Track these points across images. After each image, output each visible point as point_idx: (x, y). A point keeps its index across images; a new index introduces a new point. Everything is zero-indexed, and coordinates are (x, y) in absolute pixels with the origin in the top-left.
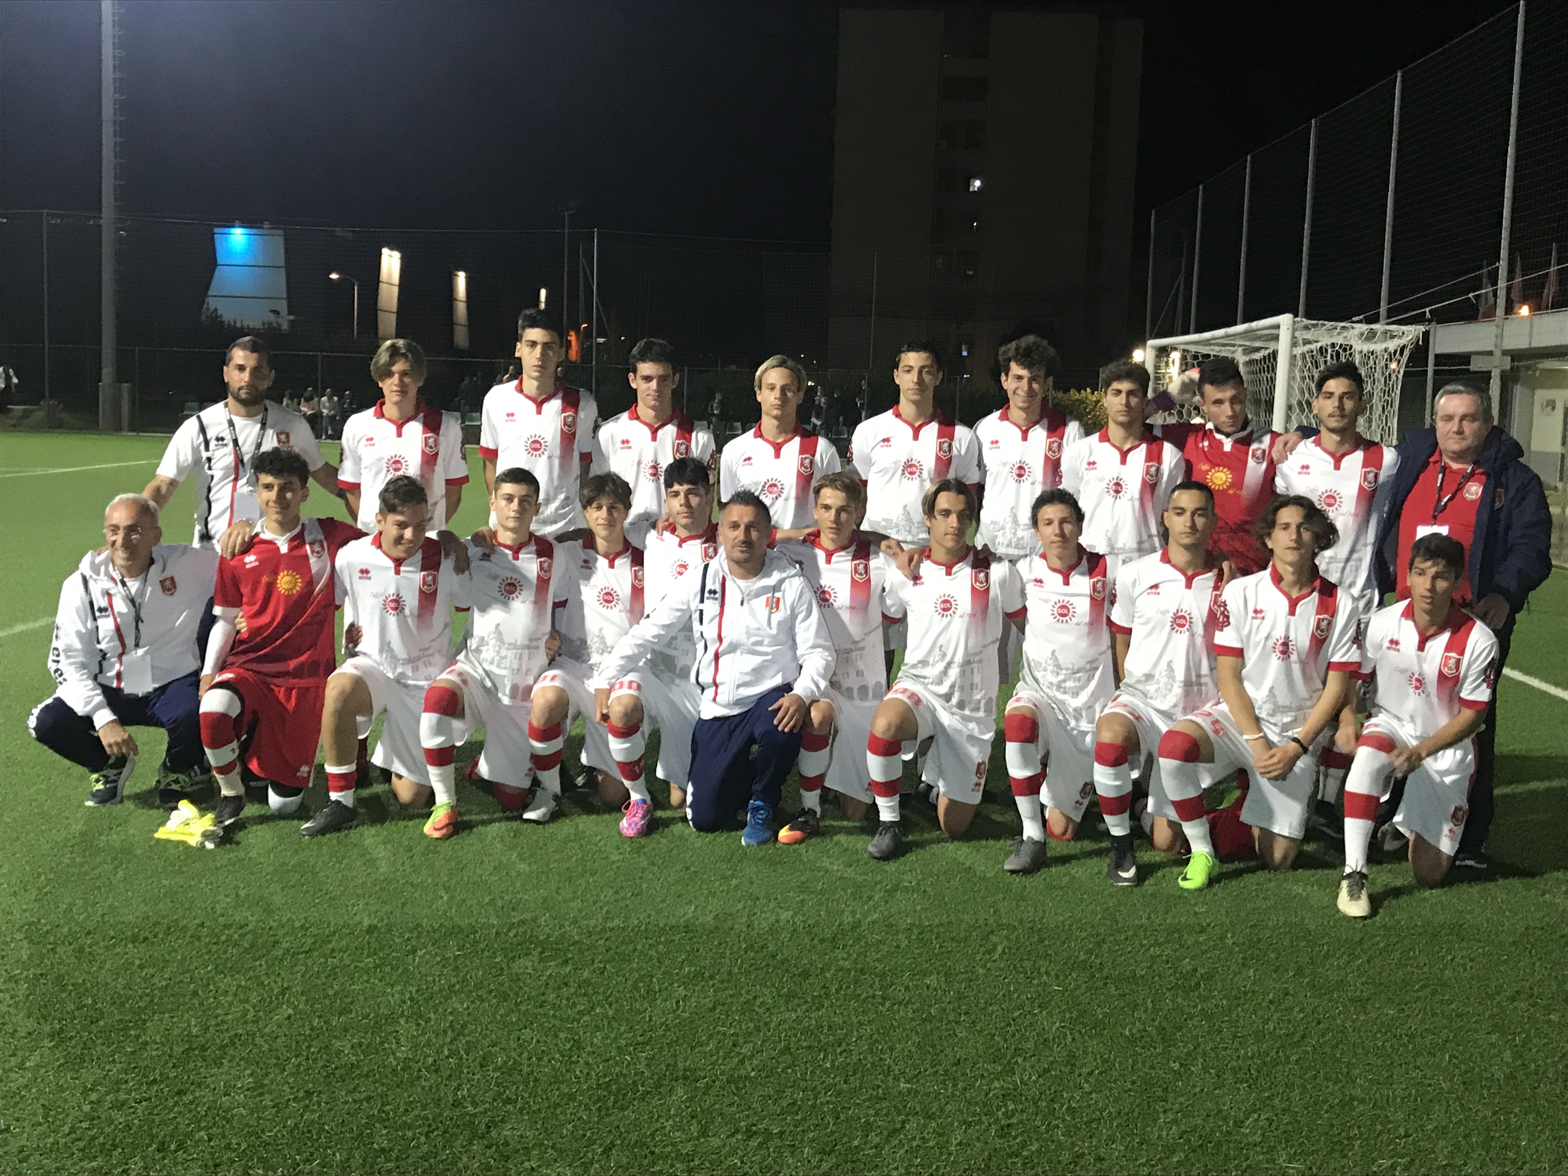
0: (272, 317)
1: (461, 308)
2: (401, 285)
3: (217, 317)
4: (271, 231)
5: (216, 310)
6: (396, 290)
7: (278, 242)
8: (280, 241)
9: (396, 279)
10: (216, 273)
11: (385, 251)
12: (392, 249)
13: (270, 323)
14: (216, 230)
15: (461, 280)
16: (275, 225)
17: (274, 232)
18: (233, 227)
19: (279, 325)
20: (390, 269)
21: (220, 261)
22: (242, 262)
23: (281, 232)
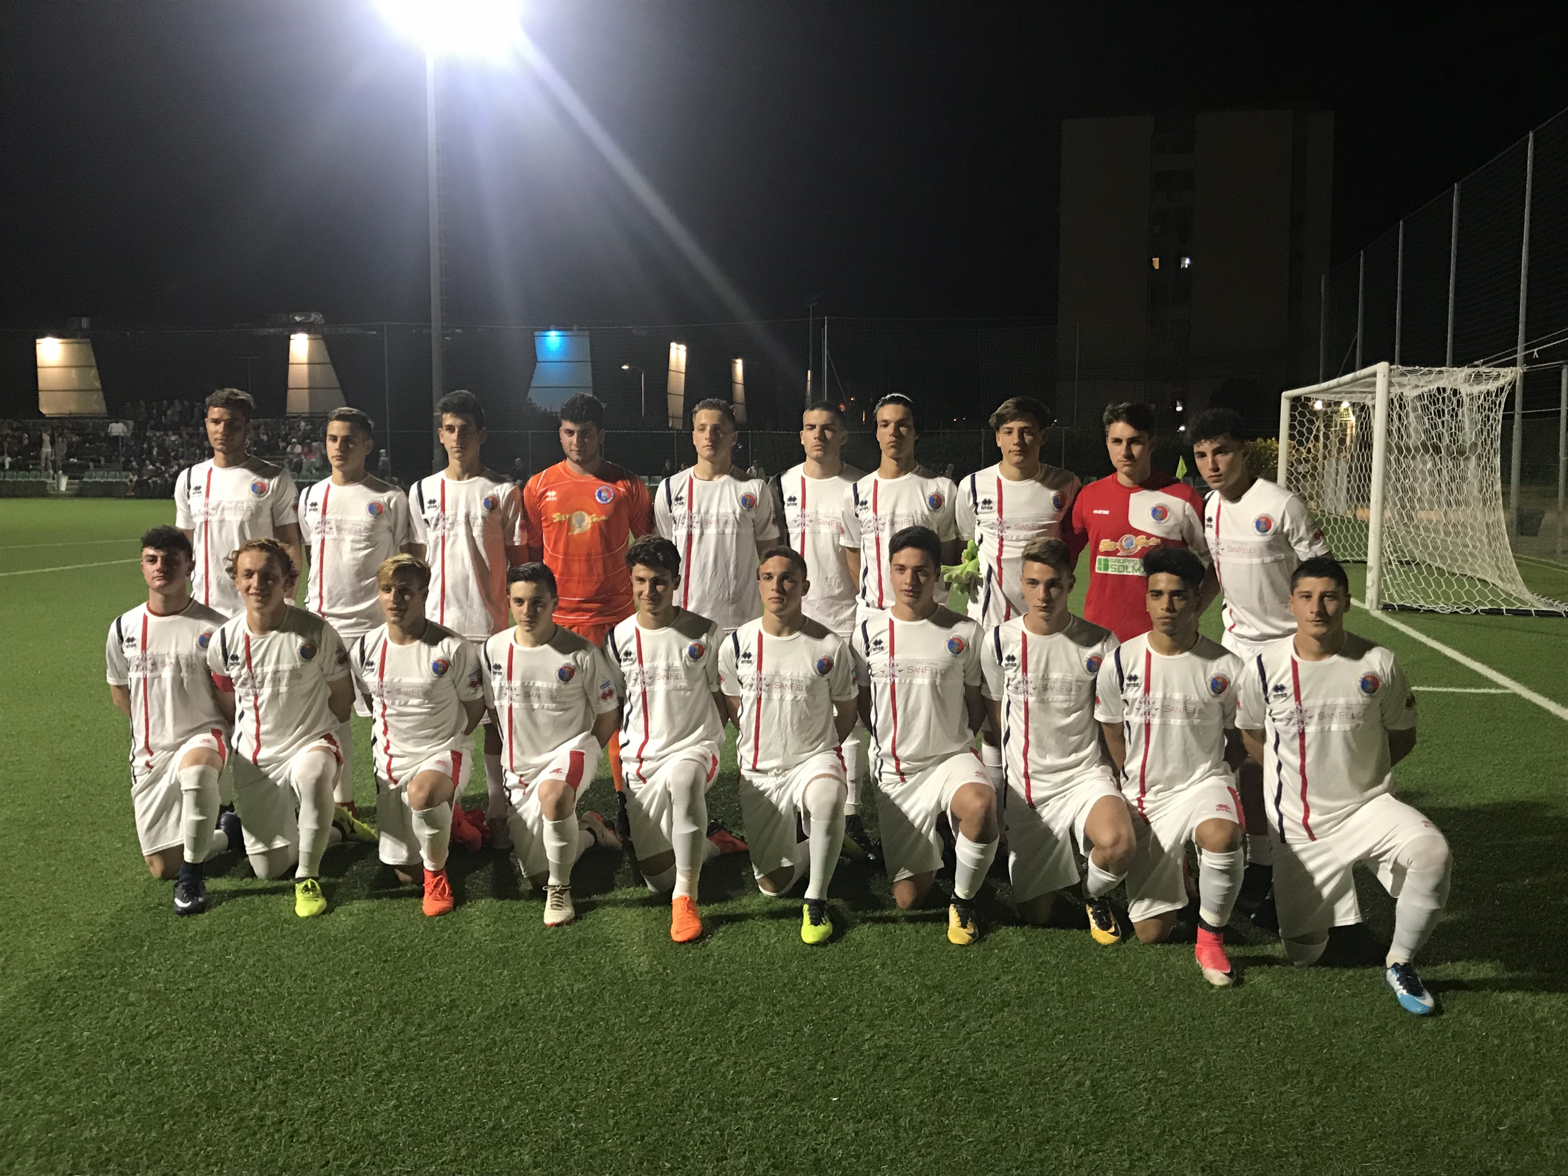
1: (739, 389)
2: (686, 374)
4: (577, 333)
6: (683, 376)
7: (585, 341)
8: (587, 341)
9: (683, 367)
10: (537, 368)
11: (673, 345)
12: (679, 342)
14: (536, 333)
15: (739, 366)
16: (582, 327)
17: (581, 333)
18: (549, 330)
20: (678, 358)
21: (539, 359)
22: (555, 359)
23: (587, 333)
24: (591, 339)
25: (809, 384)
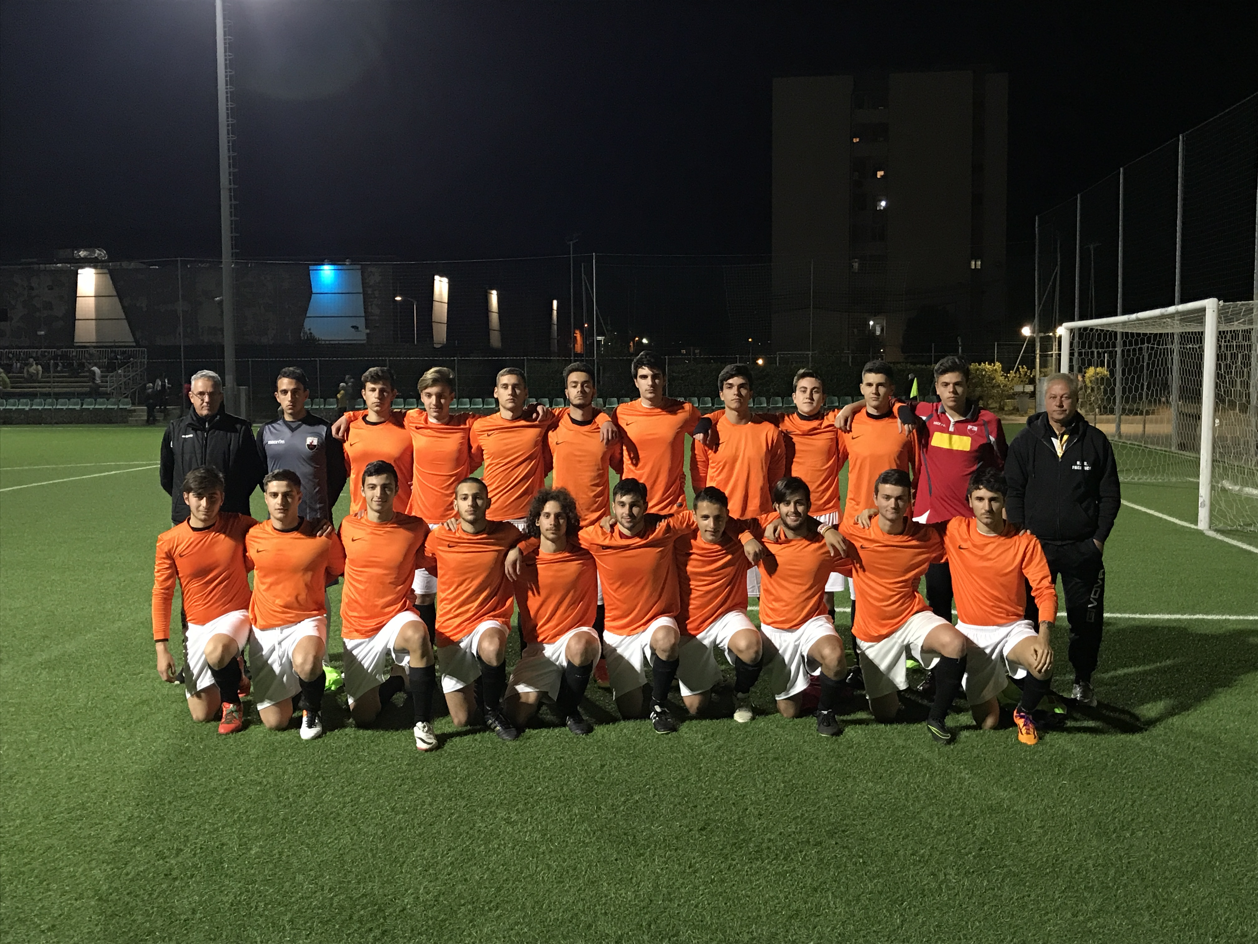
0: (353, 332)
1: (494, 318)
2: (448, 303)
4: (351, 267)
6: (446, 306)
8: (358, 274)
9: (445, 298)
10: (312, 299)
11: (437, 278)
12: (441, 276)
13: (352, 337)
14: (311, 267)
15: (494, 296)
16: (354, 262)
17: (353, 267)
18: (324, 264)
19: (358, 337)
20: (441, 291)
21: (314, 291)
22: (331, 291)
23: (359, 267)
24: (362, 272)
25: (555, 313)
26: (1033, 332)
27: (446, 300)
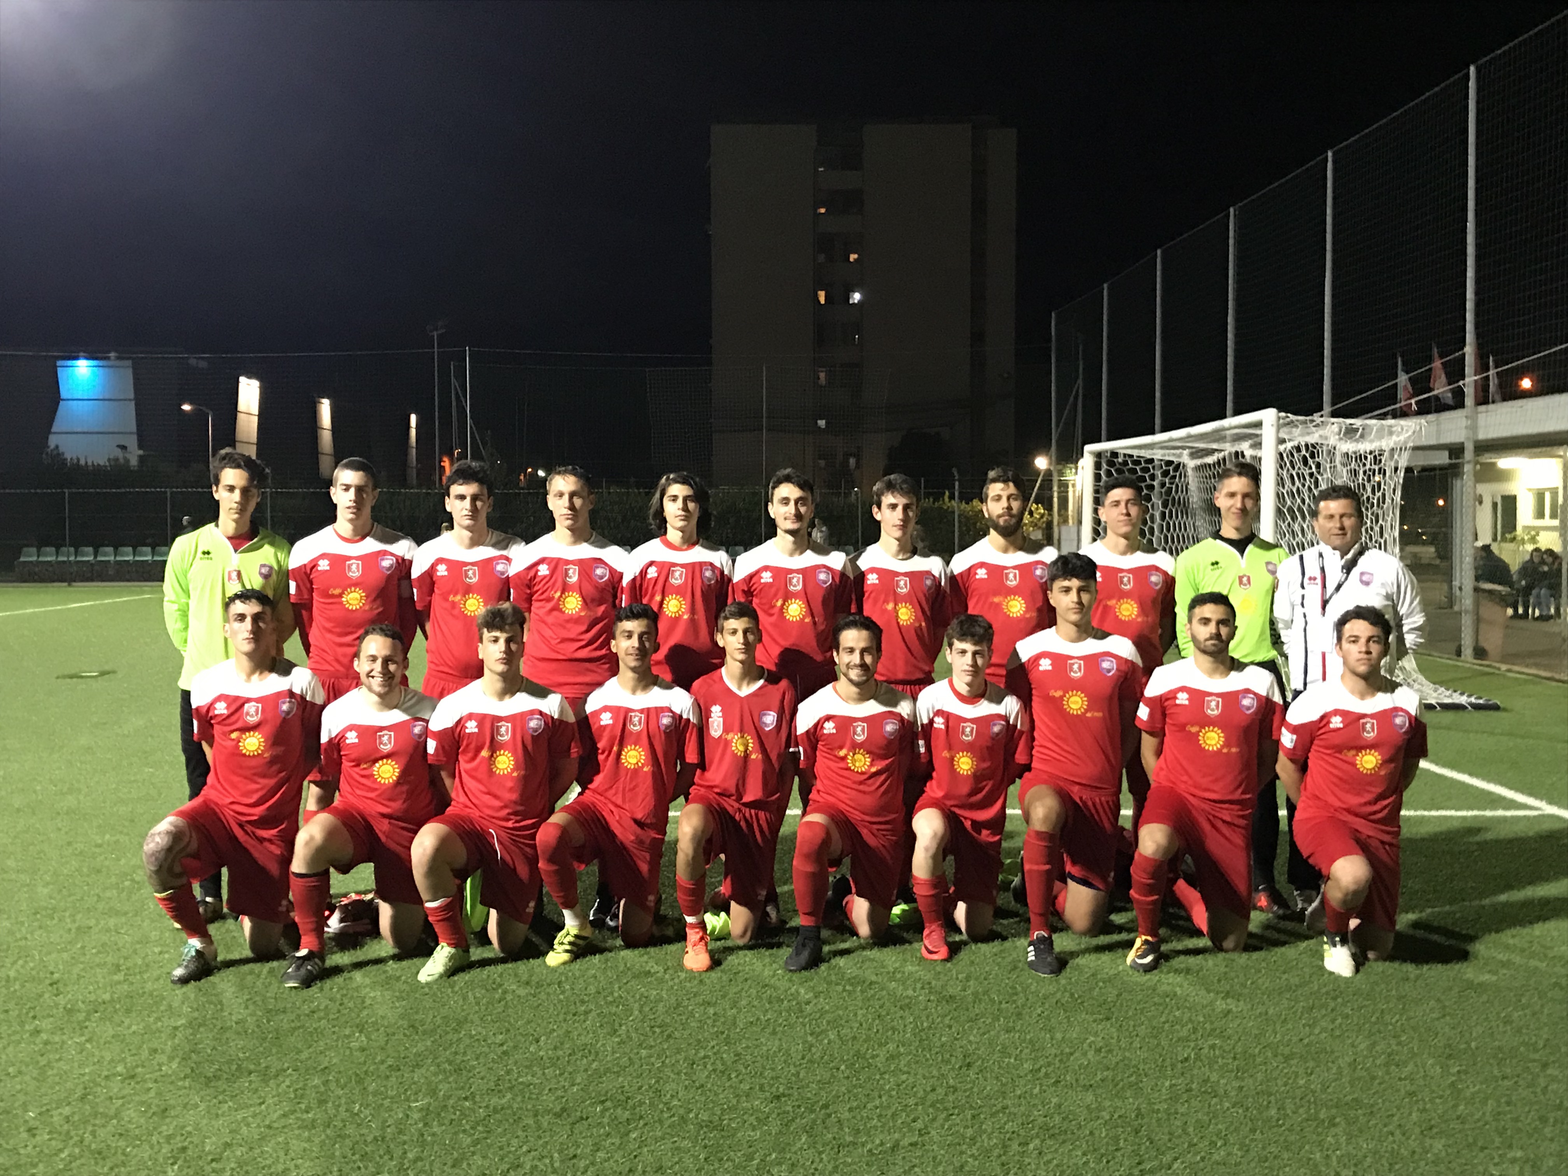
0: (119, 453)
1: (326, 436)
2: (260, 416)
3: (59, 454)
4: (118, 363)
5: (57, 447)
6: (256, 419)
7: (128, 375)
8: (129, 373)
9: (255, 408)
10: (60, 407)
11: (243, 380)
12: (250, 377)
13: (117, 460)
14: (59, 363)
15: (325, 408)
16: (122, 355)
17: (121, 363)
18: (76, 358)
19: (127, 461)
20: (248, 399)
21: (64, 394)
22: (87, 396)
23: (128, 362)
24: (135, 369)
25: (413, 432)
26: (1050, 464)
27: (256, 411)
